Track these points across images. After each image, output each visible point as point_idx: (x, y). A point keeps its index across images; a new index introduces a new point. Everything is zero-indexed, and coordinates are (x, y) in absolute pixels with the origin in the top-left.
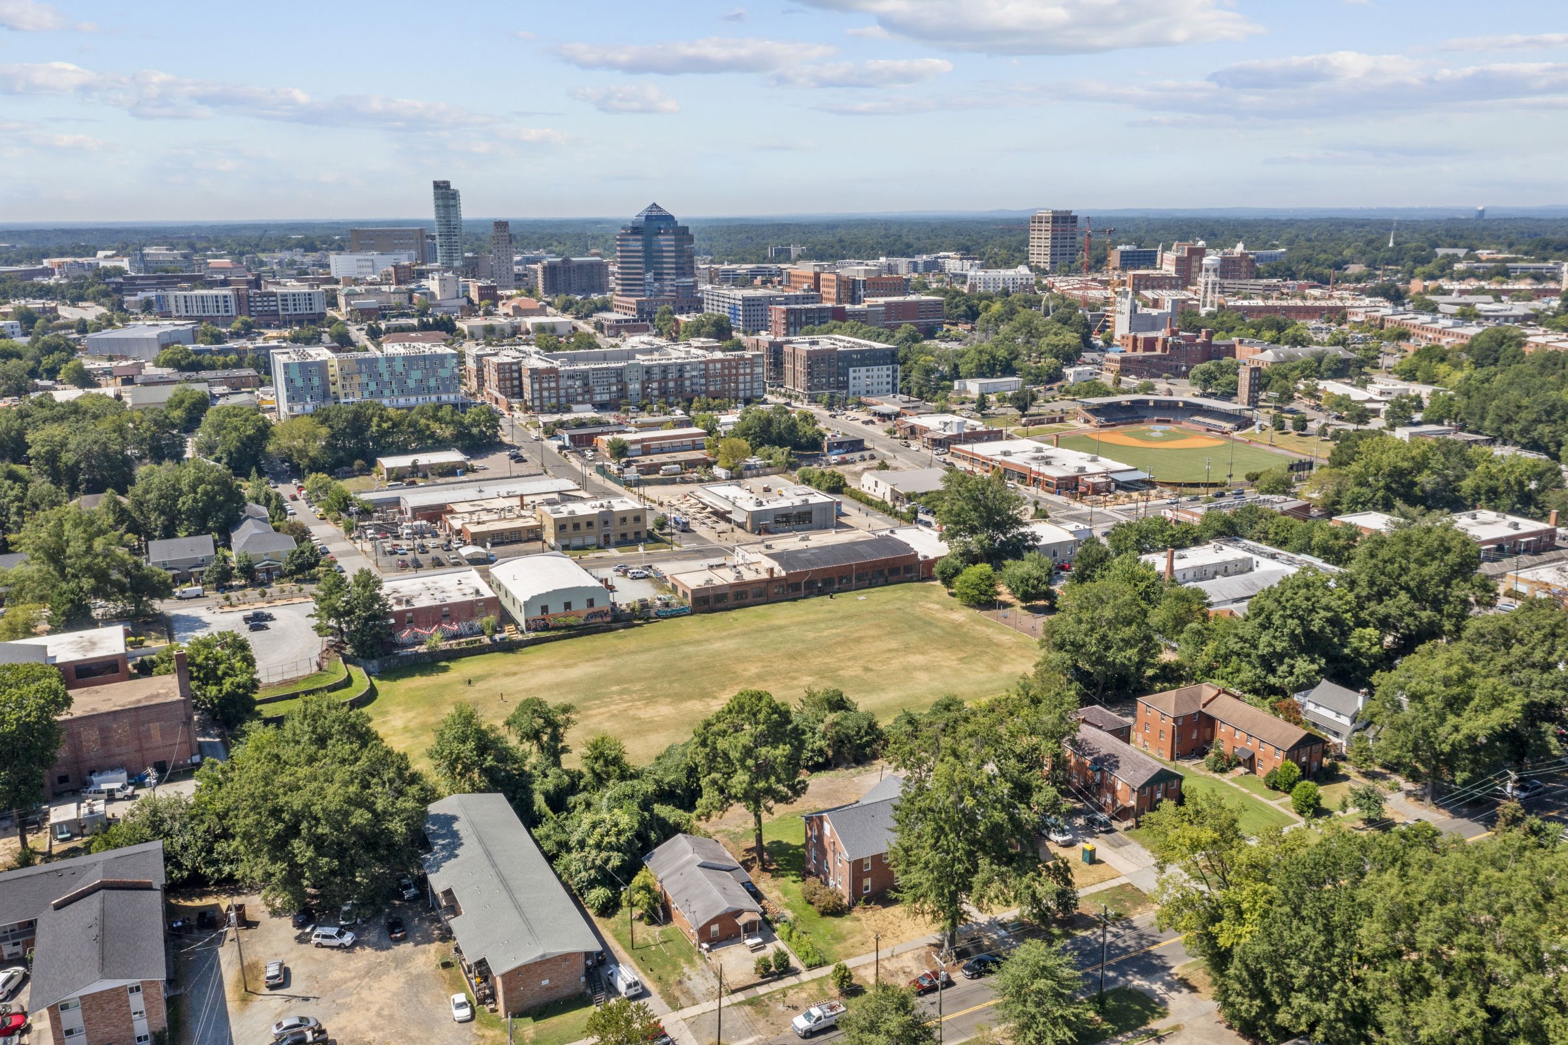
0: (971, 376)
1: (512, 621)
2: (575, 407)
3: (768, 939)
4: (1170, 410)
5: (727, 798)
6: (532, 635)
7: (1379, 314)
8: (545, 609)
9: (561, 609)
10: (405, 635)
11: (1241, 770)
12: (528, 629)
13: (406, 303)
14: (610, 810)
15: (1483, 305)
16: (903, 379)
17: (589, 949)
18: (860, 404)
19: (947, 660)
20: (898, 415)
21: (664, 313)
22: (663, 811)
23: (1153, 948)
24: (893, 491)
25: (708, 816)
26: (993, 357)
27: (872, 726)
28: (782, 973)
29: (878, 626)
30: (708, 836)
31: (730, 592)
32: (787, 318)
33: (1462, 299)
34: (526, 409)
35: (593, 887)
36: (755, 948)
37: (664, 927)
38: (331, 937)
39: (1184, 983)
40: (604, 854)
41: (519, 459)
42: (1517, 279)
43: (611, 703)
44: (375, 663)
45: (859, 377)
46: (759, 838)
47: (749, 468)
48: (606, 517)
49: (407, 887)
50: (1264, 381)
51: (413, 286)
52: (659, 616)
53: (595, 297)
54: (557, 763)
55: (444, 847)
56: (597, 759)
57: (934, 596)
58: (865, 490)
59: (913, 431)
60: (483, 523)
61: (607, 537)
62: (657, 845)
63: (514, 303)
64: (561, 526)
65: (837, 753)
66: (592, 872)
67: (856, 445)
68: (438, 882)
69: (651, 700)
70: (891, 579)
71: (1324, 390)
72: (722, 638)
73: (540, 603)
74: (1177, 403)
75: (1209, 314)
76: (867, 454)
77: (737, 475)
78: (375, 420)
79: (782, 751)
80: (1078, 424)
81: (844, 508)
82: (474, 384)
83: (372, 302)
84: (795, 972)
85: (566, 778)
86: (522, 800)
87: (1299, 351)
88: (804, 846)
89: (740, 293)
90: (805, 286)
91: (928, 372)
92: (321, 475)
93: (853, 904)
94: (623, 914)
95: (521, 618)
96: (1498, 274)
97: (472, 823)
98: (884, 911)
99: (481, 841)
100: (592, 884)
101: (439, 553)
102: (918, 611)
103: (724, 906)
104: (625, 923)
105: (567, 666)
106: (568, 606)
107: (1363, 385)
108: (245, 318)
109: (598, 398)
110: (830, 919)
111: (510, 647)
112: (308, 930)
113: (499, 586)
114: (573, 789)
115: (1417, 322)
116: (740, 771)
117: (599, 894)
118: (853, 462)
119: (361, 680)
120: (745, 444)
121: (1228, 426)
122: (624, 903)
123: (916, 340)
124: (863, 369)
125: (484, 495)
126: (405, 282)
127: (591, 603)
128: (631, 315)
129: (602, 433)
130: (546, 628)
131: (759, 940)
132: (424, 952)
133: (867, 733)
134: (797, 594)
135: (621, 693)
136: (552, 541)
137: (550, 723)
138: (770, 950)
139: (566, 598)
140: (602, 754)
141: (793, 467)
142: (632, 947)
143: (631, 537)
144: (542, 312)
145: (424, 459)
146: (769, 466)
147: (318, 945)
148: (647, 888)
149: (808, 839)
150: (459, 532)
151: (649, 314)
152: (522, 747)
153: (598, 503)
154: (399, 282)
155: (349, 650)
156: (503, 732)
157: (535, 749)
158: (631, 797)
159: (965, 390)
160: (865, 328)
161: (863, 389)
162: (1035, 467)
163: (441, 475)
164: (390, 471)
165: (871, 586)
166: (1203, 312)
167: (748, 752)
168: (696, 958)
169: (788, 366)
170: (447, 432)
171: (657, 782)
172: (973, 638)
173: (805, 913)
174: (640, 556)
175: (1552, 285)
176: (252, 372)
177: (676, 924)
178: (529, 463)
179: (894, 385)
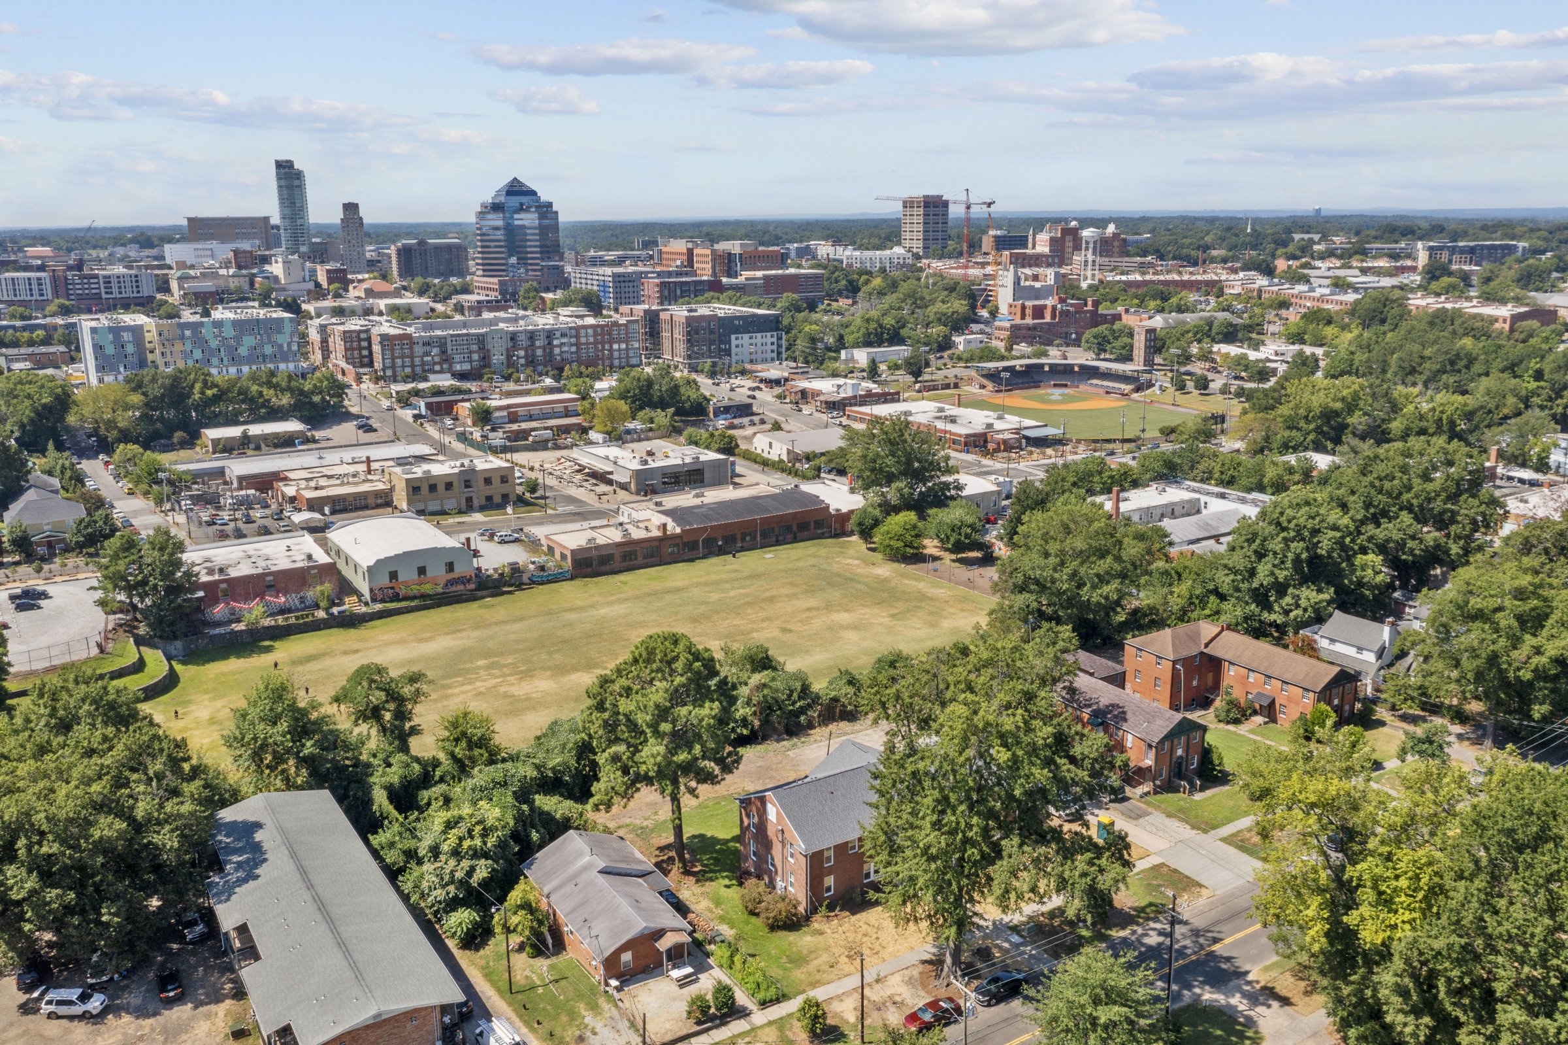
0: (857, 345)
1: (355, 592)
2: (431, 376)
3: (701, 967)
4: (1064, 374)
5: (636, 780)
6: (378, 607)
7: (1256, 286)
8: (393, 575)
9: (414, 575)
10: (219, 611)
11: (1259, 719)
12: (374, 600)
13: (246, 287)
14: (474, 803)
15: (1352, 276)
16: (788, 349)
17: (446, 1000)
18: (743, 372)
19: (878, 617)
20: (786, 380)
21: (528, 291)
22: (548, 803)
23: (1216, 947)
24: (789, 452)
25: (609, 806)
26: (881, 326)
27: (805, 690)
28: (724, 1016)
29: (793, 584)
30: (607, 831)
31: (617, 552)
32: (661, 291)
33: (1330, 273)
34: (377, 380)
35: (454, 910)
36: (683, 983)
37: (554, 960)
38: (70, 1003)
39: (1269, 994)
40: (466, 864)
41: (369, 429)
42: (1375, 258)
43: (477, 679)
44: (179, 644)
45: (742, 344)
46: (678, 830)
47: (628, 432)
48: (468, 478)
49: (191, 924)
50: (1159, 344)
51: (255, 271)
52: (534, 582)
53: (454, 280)
54: (404, 748)
55: (240, 865)
56: (457, 740)
57: (851, 552)
58: (759, 451)
59: (804, 394)
60: (322, 488)
61: (469, 500)
62: (541, 846)
63: (365, 285)
64: (414, 488)
65: (766, 722)
66: (452, 888)
67: (744, 410)
68: (228, 916)
69: (527, 675)
70: (799, 535)
71: (1219, 352)
72: (610, 603)
73: (389, 568)
74: (1072, 366)
75: (1090, 287)
76: (756, 419)
77: (617, 437)
78: (198, 386)
79: (708, 710)
80: (974, 389)
81: (738, 470)
82: (317, 357)
83: (208, 285)
84: (743, 1013)
85: (417, 767)
86: (356, 798)
87: (1188, 317)
88: (736, 839)
89: (608, 271)
90: (678, 263)
91: (813, 340)
92: (130, 446)
93: (813, 910)
94: (497, 944)
95: (364, 587)
96: (1356, 253)
97: (282, 830)
98: (854, 918)
99: (293, 854)
100: (452, 905)
101: (268, 522)
102: (835, 567)
103: (638, 925)
104: (499, 957)
105: (421, 641)
106: (422, 571)
107: (1256, 348)
108: (62, 301)
109: (458, 367)
110: (782, 934)
111: (350, 621)
112: (36, 994)
113: (338, 552)
114: (426, 780)
115: (1295, 292)
116: (652, 741)
117: (463, 918)
118: (742, 427)
119: (157, 663)
120: (623, 406)
121: (1126, 388)
122: (498, 929)
123: (799, 310)
124: (746, 336)
125: (324, 462)
126: (246, 267)
127: (450, 567)
128: (494, 295)
129: (463, 400)
130: (396, 598)
131: (689, 970)
132: (208, 1016)
133: (800, 698)
134: (693, 554)
135: (489, 667)
136: (404, 506)
137: (393, 695)
138: (706, 984)
139: (420, 561)
140: (464, 734)
141: (679, 431)
142: (510, 990)
143: (497, 499)
144: (397, 293)
145: (255, 430)
146: (651, 429)
147: (50, 1016)
148: (527, 906)
149: (744, 829)
150: (293, 500)
151: (514, 294)
152: (357, 731)
153: (458, 463)
154: (239, 267)
155: (143, 630)
156: (330, 709)
157: (374, 731)
158: (505, 784)
159: (852, 359)
160: (745, 299)
161: (747, 358)
162: (940, 425)
163: (276, 446)
164: (216, 442)
165: (778, 543)
166: (1084, 285)
167: (663, 713)
168: (602, 1002)
169: (666, 334)
170: (286, 400)
171: (537, 767)
172: (904, 592)
173: (748, 928)
174: (509, 520)
175: (1409, 263)
176: (62, 348)
177: (570, 954)
178: (380, 433)
179: (779, 353)
